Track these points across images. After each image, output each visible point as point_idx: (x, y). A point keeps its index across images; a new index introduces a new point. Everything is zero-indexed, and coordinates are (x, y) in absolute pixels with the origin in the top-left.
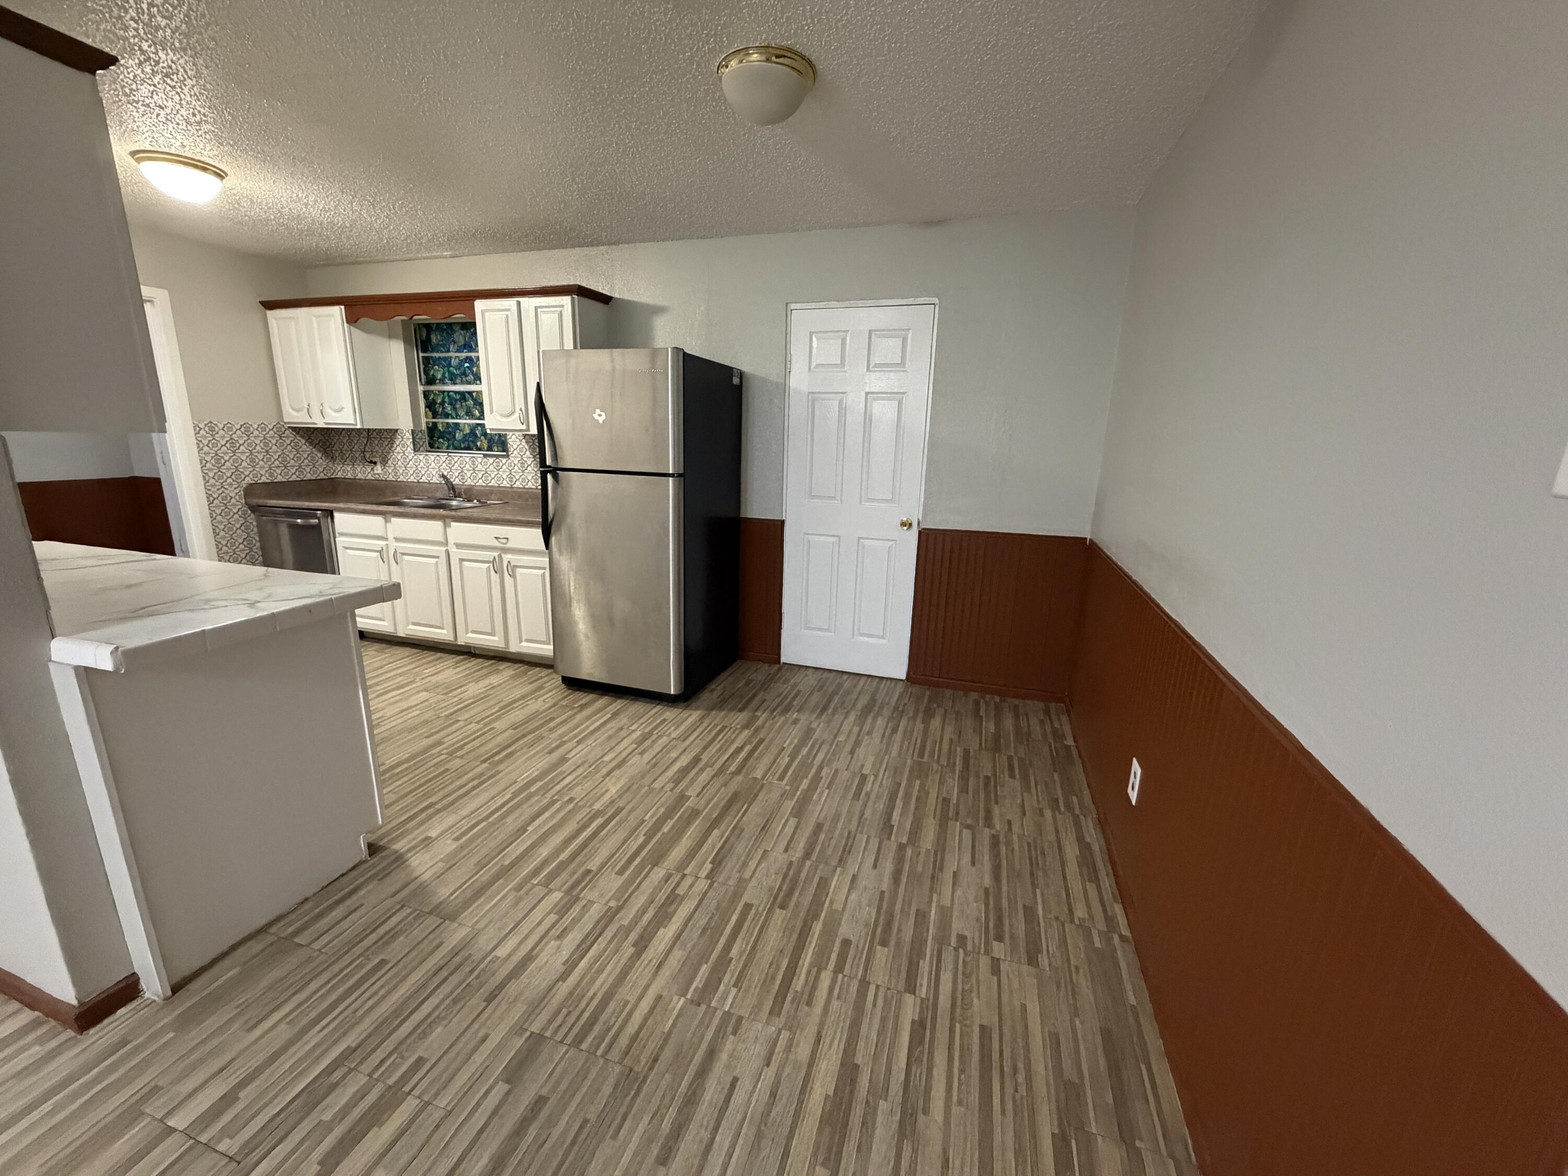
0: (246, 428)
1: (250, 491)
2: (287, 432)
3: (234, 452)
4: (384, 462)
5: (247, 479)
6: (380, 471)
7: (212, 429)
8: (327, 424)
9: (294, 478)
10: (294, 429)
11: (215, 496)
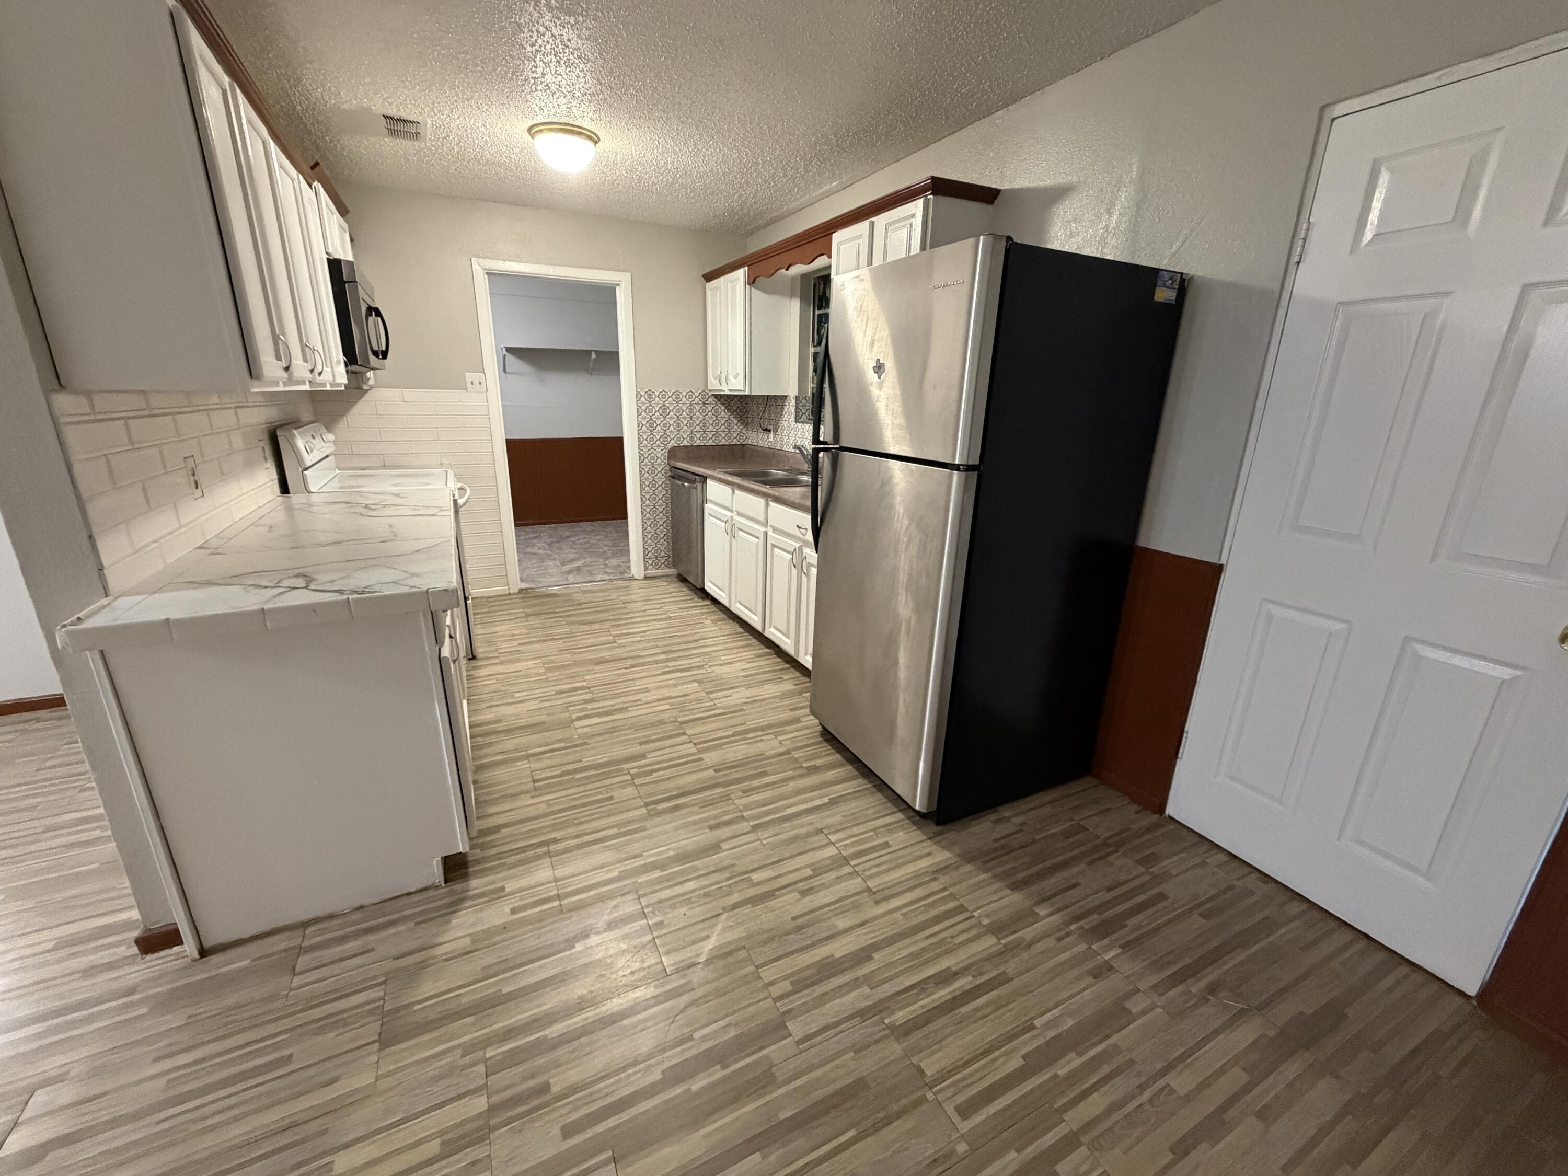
0: (677, 396)
1: (673, 453)
2: (710, 399)
3: (665, 417)
4: (776, 430)
5: (672, 442)
6: (771, 439)
7: (650, 396)
8: (730, 390)
9: (711, 442)
10: (716, 396)
11: (646, 455)
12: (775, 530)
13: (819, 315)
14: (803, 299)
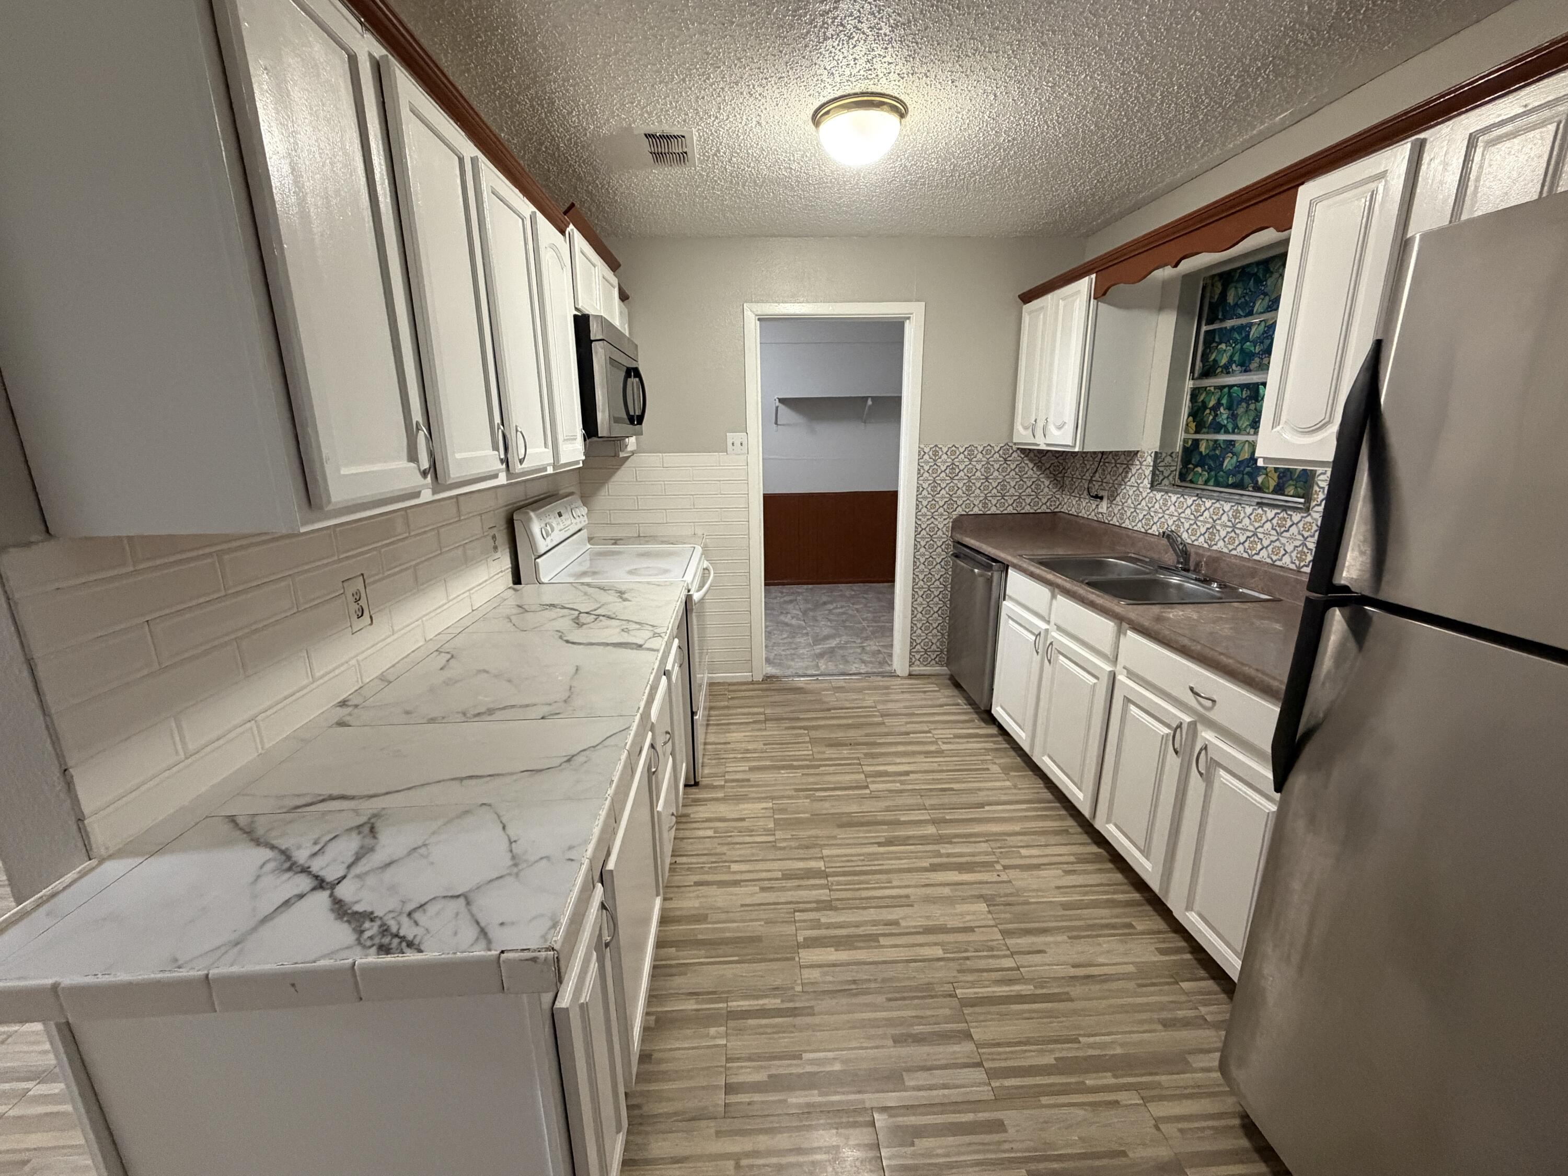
0: (970, 452)
1: (959, 524)
2: (1015, 455)
3: (952, 479)
4: (1112, 498)
5: (959, 509)
6: (1104, 510)
7: (935, 453)
8: (1048, 445)
9: (1010, 510)
10: (1023, 451)
11: (923, 527)
12: (1131, 675)
13: (1206, 332)
14: (1182, 311)
